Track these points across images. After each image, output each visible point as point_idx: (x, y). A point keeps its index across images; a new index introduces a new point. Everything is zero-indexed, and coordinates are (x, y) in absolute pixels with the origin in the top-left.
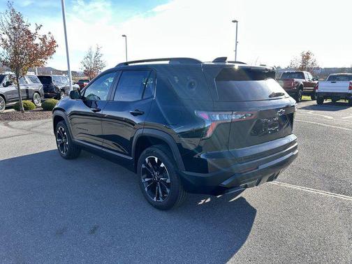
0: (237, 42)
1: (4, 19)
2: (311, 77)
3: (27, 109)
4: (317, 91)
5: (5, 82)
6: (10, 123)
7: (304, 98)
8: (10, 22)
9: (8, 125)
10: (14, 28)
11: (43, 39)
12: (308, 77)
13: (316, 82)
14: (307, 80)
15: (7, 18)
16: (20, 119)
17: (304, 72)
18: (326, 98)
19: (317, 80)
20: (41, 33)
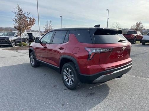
0: (108, 19)
1: (16, 11)
2: (140, 33)
3: (24, 46)
4: (142, 39)
5: (15, 35)
6: (18, 51)
7: (137, 42)
8: (18, 12)
9: (17, 52)
10: (20, 15)
11: (30, 18)
12: (139, 33)
13: (142, 35)
14: (138, 35)
15: (17, 11)
16: (21, 49)
17: (137, 31)
18: (146, 42)
19: (143, 34)
20: (29, 16)
